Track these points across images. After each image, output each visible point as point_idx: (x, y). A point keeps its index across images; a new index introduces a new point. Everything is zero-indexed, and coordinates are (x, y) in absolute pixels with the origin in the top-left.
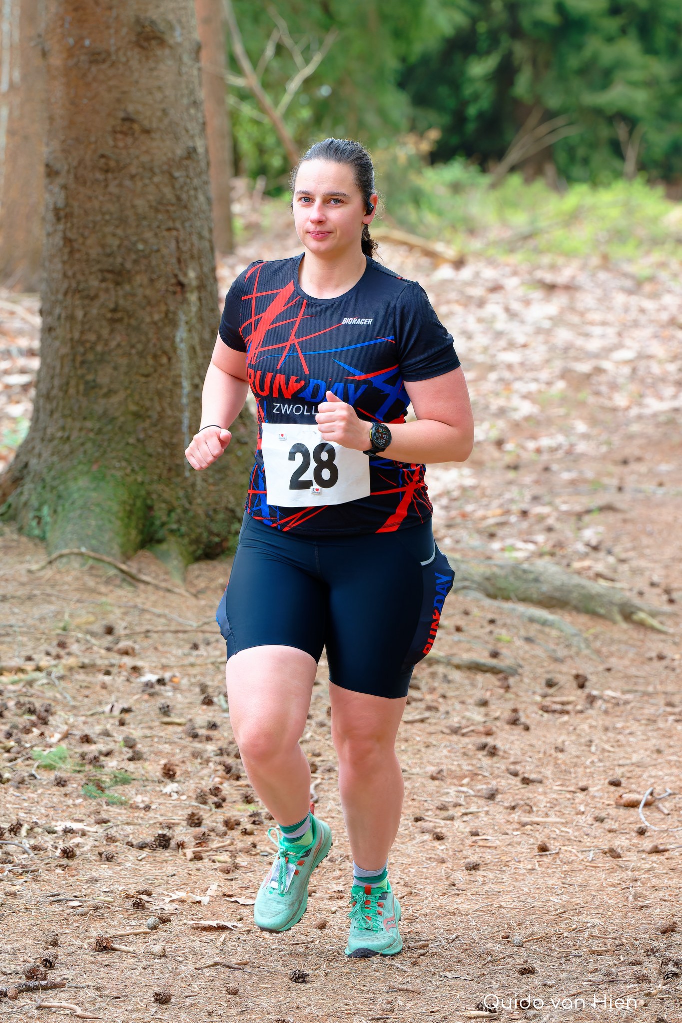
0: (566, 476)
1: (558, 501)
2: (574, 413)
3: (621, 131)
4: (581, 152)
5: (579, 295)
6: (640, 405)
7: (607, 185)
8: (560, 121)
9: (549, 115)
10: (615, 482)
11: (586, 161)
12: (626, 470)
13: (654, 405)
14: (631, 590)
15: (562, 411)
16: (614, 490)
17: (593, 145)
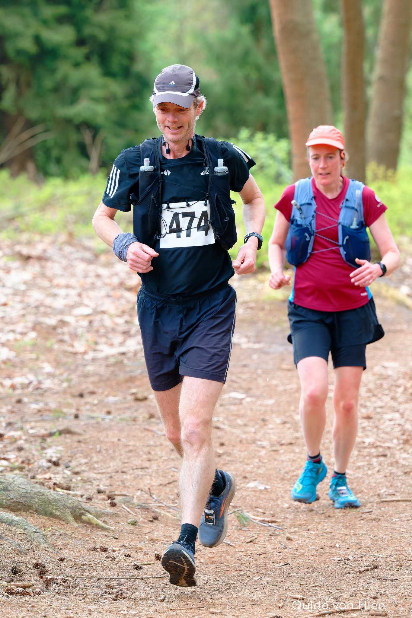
0: (34, 406)
1: (28, 426)
2: (42, 357)
3: (87, 137)
4: (55, 153)
5: (49, 264)
6: (95, 350)
7: (75, 179)
8: (38, 129)
9: (30, 124)
10: (73, 411)
11: (58, 161)
12: (83, 401)
13: (106, 350)
14: (82, 496)
15: (34, 356)
16: (72, 417)
17: (65, 148)
